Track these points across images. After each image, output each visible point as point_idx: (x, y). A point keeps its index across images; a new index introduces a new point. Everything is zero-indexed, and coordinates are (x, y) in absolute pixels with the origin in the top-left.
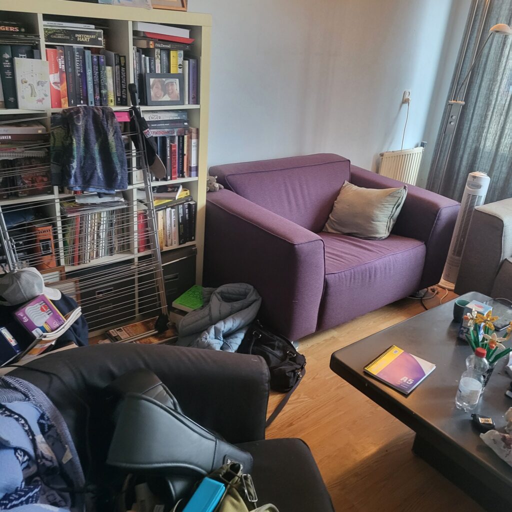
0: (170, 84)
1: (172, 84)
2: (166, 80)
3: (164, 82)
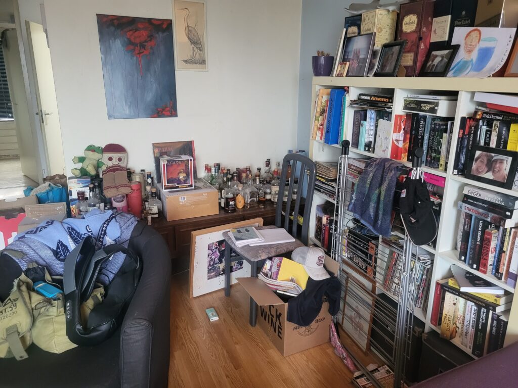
0: (498, 162)
1: (501, 161)
2: (495, 156)
3: (493, 157)
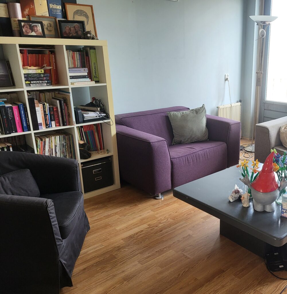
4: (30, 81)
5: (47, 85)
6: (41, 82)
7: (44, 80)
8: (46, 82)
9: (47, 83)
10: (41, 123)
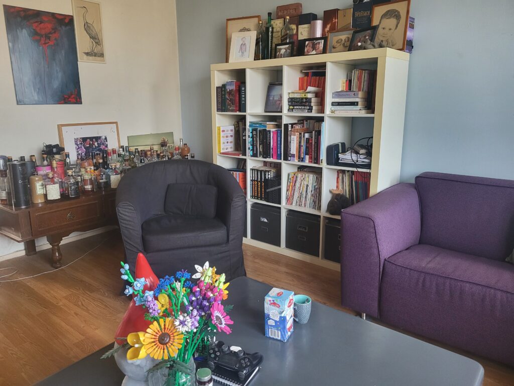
4: (294, 106)
5: (308, 112)
6: (303, 108)
7: (306, 106)
8: (308, 108)
9: (308, 110)
10: (294, 155)
